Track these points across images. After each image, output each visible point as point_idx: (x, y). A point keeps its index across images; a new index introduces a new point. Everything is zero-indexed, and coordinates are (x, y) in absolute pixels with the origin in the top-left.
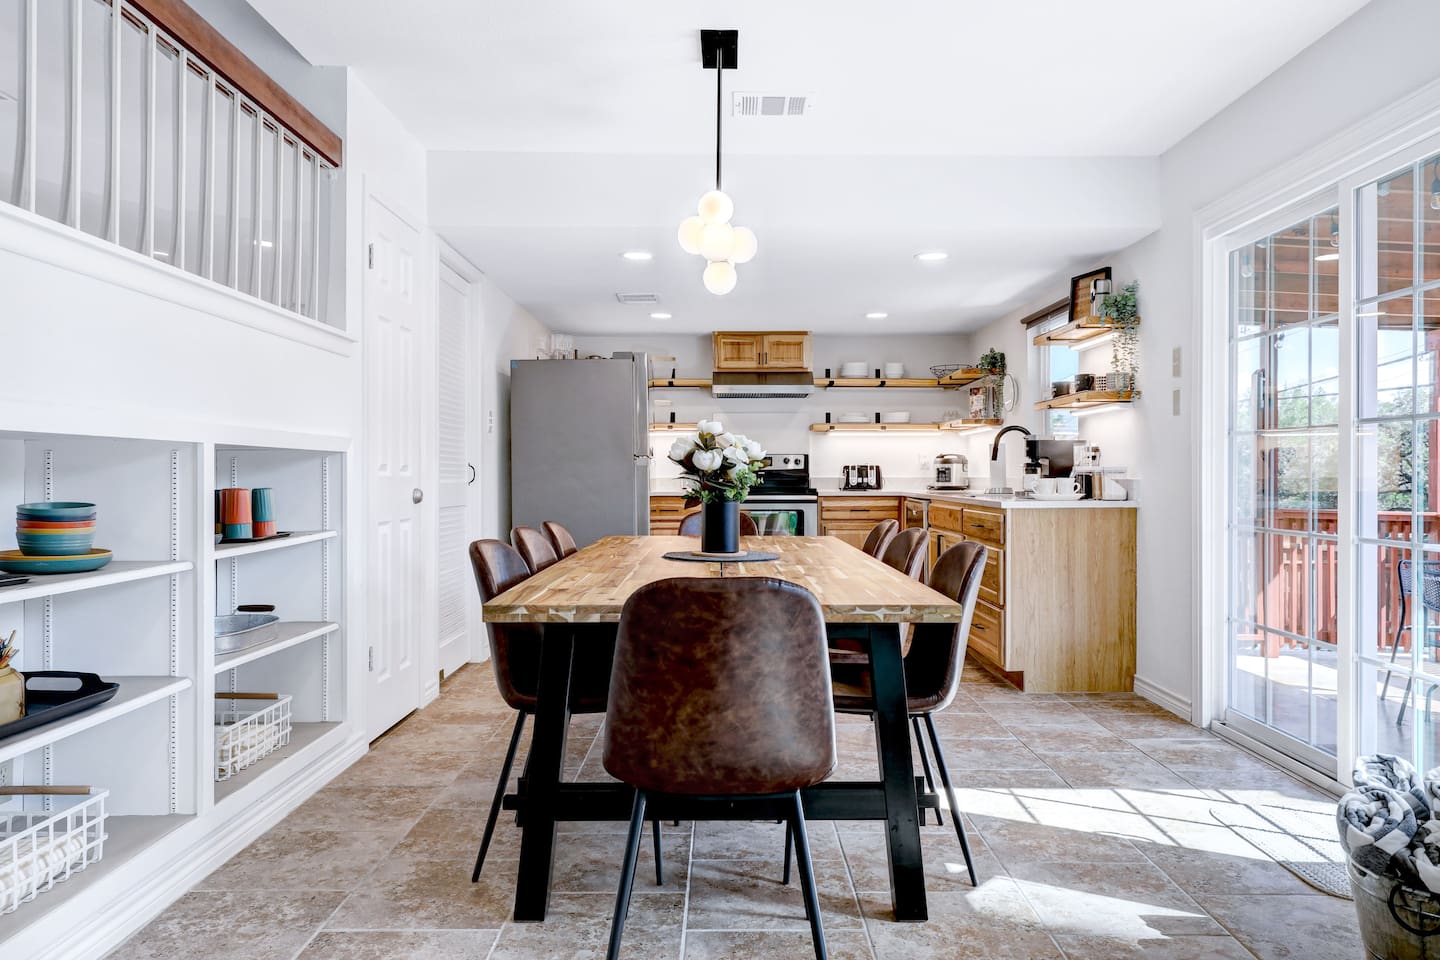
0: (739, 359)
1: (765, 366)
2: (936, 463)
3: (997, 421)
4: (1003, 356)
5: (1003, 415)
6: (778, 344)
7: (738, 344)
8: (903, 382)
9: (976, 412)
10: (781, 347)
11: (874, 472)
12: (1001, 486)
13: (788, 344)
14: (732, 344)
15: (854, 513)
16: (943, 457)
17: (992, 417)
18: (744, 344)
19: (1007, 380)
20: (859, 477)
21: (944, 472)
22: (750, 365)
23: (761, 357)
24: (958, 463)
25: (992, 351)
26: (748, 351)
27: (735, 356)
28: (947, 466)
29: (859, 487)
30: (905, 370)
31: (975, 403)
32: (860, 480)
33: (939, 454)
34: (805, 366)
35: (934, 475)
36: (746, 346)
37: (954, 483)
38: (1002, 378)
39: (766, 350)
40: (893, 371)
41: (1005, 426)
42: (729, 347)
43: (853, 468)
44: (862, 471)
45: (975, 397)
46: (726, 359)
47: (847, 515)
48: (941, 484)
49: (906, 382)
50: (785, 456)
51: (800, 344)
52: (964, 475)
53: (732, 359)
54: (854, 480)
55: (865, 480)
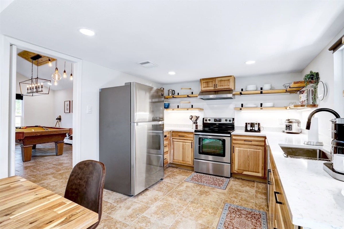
0: (208, 87)
1: (217, 88)
2: (286, 122)
3: (314, 105)
4: (317, 74)
5: (318, 102)
6: (221, 81)
7: (208, 82)
8: (270, 91)
9: (303, 102)
10: (222, 82)
11: (257, 125)
12: (315, 141)
13: (225, 80)
14: (206, 82)
15: (245, 142)
16: (289, 120)
17: (311, 103)
18: (210, 82)
19: (320, 85)
20: (251, 127)
21: (289, 126)
22: (212, 88)
23: (215, 86)
24: (295, 123)
25: (311, 72)
26: (210, 84)
27: (207, 86)
28: (290, 124)
29: (251, 131)
30: (271, 87)
31: (302, 97)
32: (251, 128)
33: (287, 119)
34: (230, 88)
35: (285, 127)
36: (210, 83)
37: (293, 131)
38: (317, 84)
39: (217, 83)
40: (266, 87)
41: (319, 108)
42: (205, 83)
43: (249, 124)
44: (252, 125)
45: (302, 95)
46: (204, 87)
47: (243, 142)
48: (288, 131)
49: (273, 91)
50: (226, 119)
51: (229, 80)
52: (299, 128)
53: (206, 87)
54: (249, 128)
55: (254, 128)
